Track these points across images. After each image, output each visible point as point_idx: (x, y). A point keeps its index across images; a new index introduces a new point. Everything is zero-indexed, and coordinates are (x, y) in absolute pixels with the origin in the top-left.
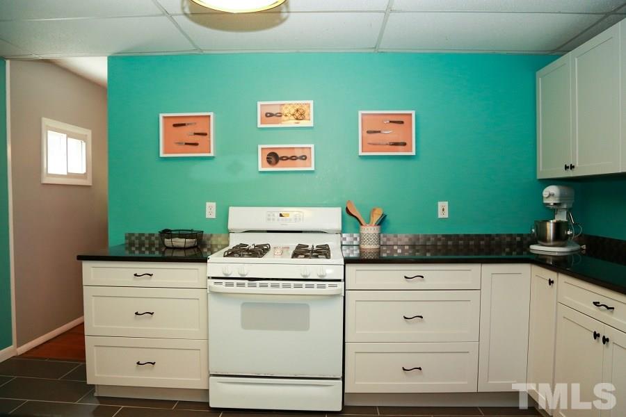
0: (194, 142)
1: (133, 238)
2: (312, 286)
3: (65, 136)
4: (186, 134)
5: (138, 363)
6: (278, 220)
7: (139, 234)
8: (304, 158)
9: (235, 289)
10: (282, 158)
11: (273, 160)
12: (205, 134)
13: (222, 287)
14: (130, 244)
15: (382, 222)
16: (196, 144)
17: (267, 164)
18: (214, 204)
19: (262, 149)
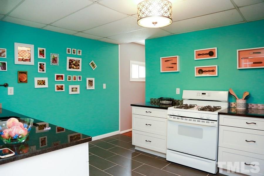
0: (172, 67)
1: (153, 100)
2: (204, 122)
3: (138, 66)
4: (169, 64)
5: (146, 141)
6: (201, 96)
7: (155, 99)
8: (213, 71)
9: (176, 120)
10: (204, 71)
11: (201, 72)
12: (176, 64)
13: (172, 118)
14: (152, 102)
15: (247, 98)
16: (173, 67)
17: (198, 74)
18: (179, 89)
19: (196, 68)
